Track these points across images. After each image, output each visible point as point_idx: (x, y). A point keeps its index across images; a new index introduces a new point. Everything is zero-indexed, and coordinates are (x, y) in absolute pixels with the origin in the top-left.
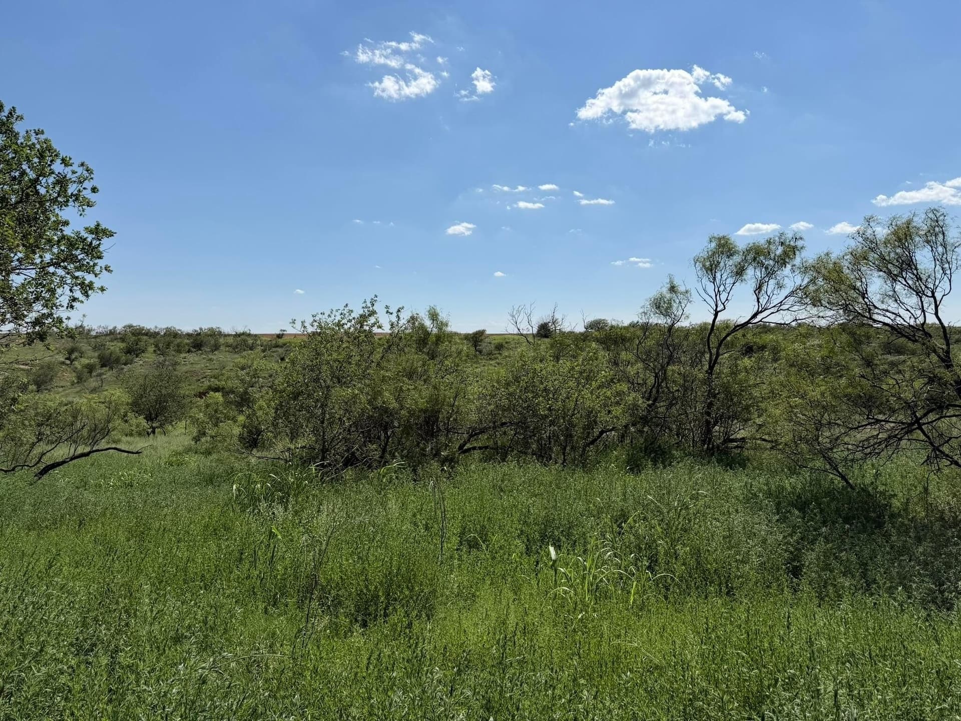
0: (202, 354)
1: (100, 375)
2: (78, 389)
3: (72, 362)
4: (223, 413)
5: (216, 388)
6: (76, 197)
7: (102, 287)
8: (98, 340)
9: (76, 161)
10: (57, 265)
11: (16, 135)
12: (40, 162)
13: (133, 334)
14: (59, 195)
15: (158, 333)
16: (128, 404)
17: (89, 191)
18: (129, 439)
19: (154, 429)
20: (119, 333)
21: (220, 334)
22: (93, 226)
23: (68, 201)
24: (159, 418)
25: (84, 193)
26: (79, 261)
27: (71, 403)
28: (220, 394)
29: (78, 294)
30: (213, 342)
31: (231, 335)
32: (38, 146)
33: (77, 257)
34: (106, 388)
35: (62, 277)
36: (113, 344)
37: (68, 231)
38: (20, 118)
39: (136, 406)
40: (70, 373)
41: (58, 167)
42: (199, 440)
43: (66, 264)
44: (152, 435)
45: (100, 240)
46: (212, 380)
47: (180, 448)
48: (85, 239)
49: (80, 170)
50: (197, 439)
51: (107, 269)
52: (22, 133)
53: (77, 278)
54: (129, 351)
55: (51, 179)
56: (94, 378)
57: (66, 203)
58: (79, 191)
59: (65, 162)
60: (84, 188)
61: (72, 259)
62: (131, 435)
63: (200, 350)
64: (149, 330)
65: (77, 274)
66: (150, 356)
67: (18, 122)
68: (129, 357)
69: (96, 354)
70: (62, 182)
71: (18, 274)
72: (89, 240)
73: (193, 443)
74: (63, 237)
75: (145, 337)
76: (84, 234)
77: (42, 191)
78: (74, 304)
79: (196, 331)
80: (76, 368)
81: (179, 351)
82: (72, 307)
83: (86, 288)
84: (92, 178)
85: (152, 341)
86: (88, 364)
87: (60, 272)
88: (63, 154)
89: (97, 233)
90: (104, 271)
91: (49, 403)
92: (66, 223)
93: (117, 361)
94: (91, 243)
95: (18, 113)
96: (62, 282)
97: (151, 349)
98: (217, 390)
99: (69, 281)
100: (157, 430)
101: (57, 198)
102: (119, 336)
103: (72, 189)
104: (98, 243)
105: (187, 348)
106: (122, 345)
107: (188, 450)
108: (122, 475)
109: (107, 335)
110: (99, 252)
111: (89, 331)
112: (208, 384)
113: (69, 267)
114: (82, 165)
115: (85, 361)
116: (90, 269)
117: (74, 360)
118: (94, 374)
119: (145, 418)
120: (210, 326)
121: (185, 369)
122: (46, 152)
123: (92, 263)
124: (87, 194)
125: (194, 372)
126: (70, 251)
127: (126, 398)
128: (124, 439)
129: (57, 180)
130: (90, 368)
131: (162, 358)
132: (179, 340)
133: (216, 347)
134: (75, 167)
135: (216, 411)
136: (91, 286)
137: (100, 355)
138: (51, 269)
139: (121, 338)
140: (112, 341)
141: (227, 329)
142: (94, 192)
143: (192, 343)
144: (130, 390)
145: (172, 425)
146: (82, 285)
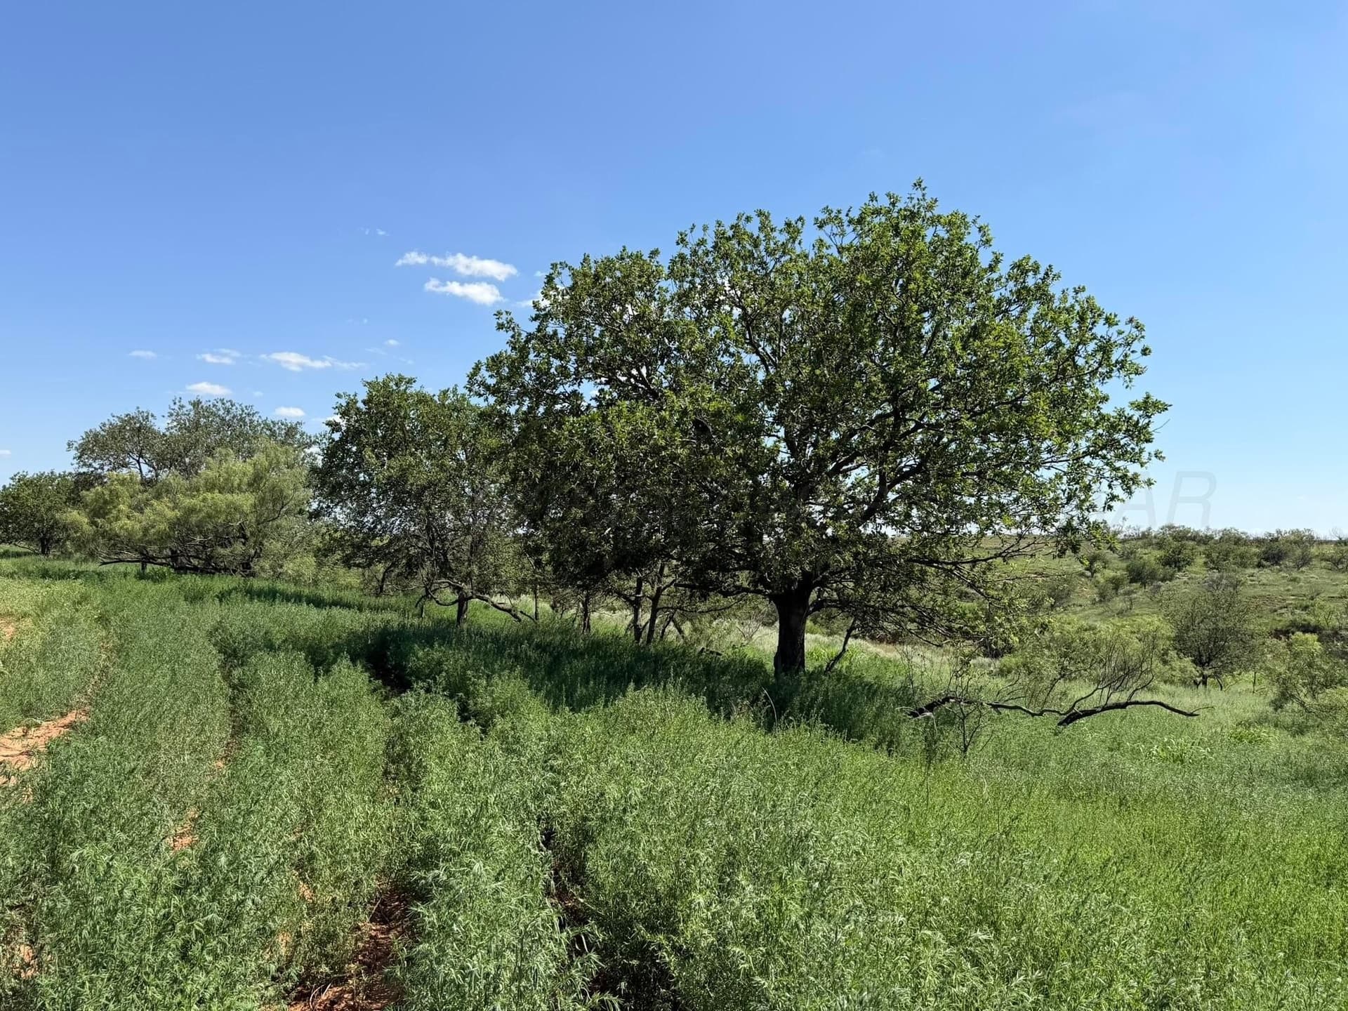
0: (1280, 571)
1: (1129, 593)
2: (1101, 610)
3: (1093, 574)
4: (1324, 670)
5: (1303, 626)
6: (1122, 364)
7: (1149, 480)
8: (1126, 545)
9: (1122, 318)
10: (1094, 454)
11: (1050, 299)
12: (1080, 328)
13: (1174, 538)
14: (1100, 365)
15: (1211, 538)
16: (1169, 638)
17: (1139, 353)
18: (1167, 687)
19: (1205, 678)
20: (1155, 537)
21: (1312, 541)
22: (1141, 400)
23: (1111, 371)
24: (1213, 663)
25: (1132, 357)
26: (1123, 446)
27: (1092, 628)
28: (1315, 637)
29: (1118, 491)
30: (1298, 552)
31: (1331, 542)
32: (1077, 308)
33: (1119, 442)
34: (1137, 612)
35: (1099, 469)
36: (1146, 551)
37: (1108, 409)
38: (1057, 276)
39: (1181, 643)
40: (1091, 588)
41: (1100, 329)
42: (1281, 707)
43: (1105, 452)
44: (1201, 686)
45: (1150, 417)
46: (1298, 611)
47: (1249, 715)
48: (1130, 418)
49: (1127, 329)
50: (1277, 705)
51: (1158, 455)
52: (1058, 295)
53: (1118, 469)
54: (1167, 562)
55: (1092, 346)
56: (1122, 597)
57: (1108, 375)
58: (1126, 356)
59: (1109, 322)
60: (1133, 352)
61: (1112, 444)
62: (1172, 683)
63: (1277, 563)
64: (1197, 533)
65: (1118, 464)
66: (1198, 569)
67: (1054, 282)
68: (1169, 570)
69: (1124, 565)
70: (1105, 348)
71: (1049, 469)
72: (1135, 418)
73: (1271, 709)
74: (1103, 417)
75: (1191, 543)
76: (1129, 412)
77: (1080, 361)
78: (1112, 503)
79: (1270, 535)
80: (1099, 582)
81: (1244, 566)
82: (1110, 508)
83: (1129, 482)
84: (1143, 337)
85: (1202, 548)
86: (1114, 578)
87: (1098, 463)
88: (1107, 312)
89: (1146, 409)
90: (1153, 458)
91: (1067, 627)
92: (1105, 399)
93: (1153, 576)
94: (1138, 422)
95: (1055, 271)
96: (1099, 476)
97: (1200, 560)
98: (1306, 629)
99: (1107, 475)
100: (1209, 680)
101: (1097, 369)
102: (1154, 541)
103: (1116, 355)
104: (1147, 421)
105: (1256, 560)
106: (1159, 553)
107: (1262, 720)
108: (1168, 742)
109: (1138, 539)
110: (1149, 433)
111: (1116, 534)
112: (1291, 617)
113: (1109, 456)
114: (1131, 321)
115: (1110, 573)
116: (1136, 458)
117: (1095, 571)
118: (1121, 591)
119: (1194, 662)
120: (1294, 528)
121: (1251, 592)
122: (1088, 314)
123: (1137, 450)
124: (1136, 358)
125: (1269, 598)
126: (1110, 435)
127: (1168, 630)
128: (1163, 686)
129: (1100, 346)
130: (1116, 584)
131: (1216, 574)
132: (1243, 549)
133: (1305, 561)
134: (1121, 327)
135: (1310, 665)
136: (1135, 479)
137: (1128, 567)
138: (1087, 460)
139: (1157, 544)
140: (1144, 547)
141: (1322, 532)
142: (1145, 354)
143: (1265, 553)
144: (1170, 617)
145: (1233, 676)
146: (1123, 478)
